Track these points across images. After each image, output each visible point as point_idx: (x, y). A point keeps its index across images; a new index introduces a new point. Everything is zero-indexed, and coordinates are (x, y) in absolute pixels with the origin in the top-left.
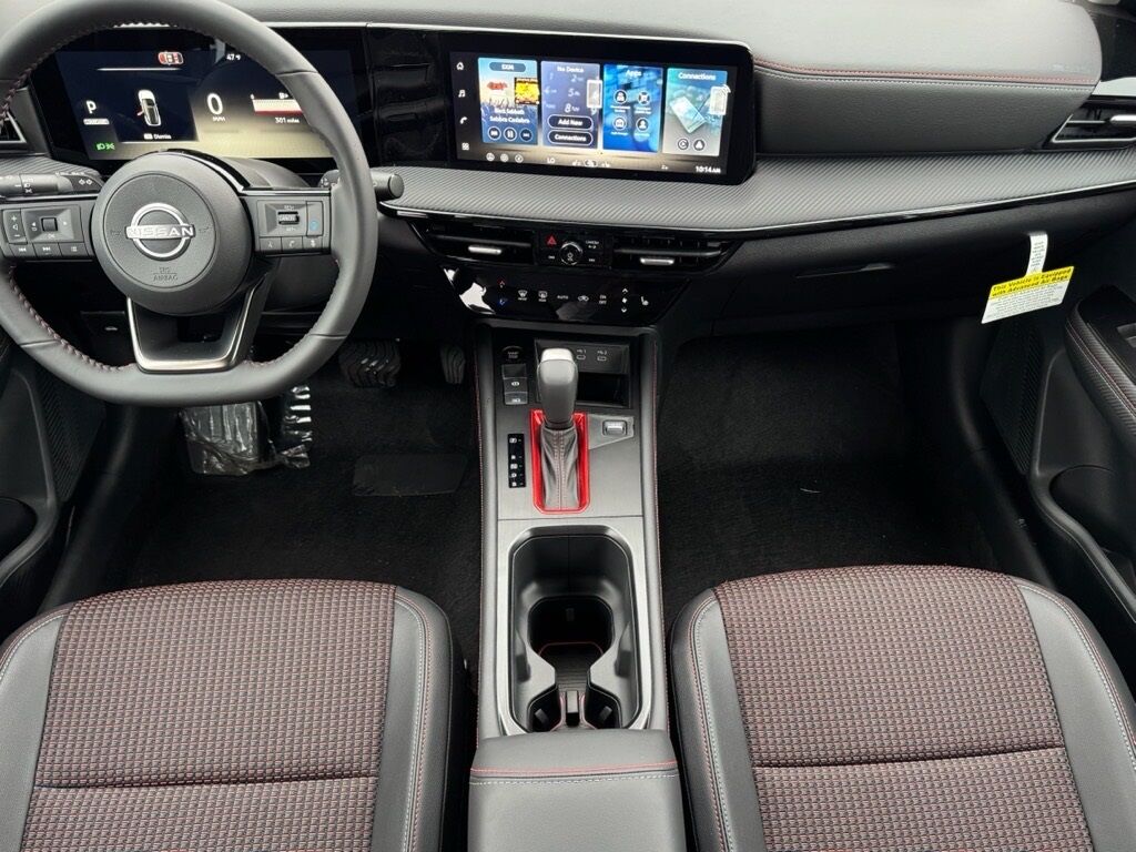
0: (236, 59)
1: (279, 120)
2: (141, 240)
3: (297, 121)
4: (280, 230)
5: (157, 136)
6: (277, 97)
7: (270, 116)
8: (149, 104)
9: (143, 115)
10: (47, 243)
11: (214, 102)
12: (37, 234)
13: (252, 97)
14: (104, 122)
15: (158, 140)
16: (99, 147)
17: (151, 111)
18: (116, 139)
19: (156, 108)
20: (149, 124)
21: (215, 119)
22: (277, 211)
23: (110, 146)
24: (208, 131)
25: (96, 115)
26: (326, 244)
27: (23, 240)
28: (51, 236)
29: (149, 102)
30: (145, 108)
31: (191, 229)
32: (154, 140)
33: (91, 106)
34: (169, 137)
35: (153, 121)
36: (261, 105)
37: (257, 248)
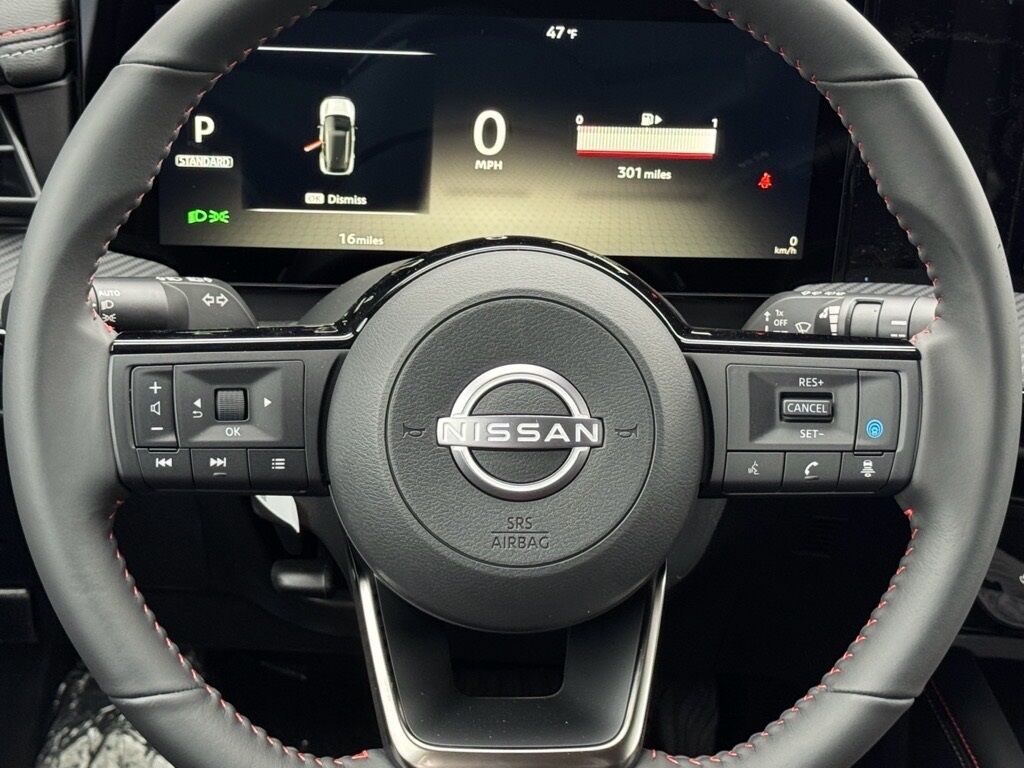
0: (565, 35)
1: (626, 172)
2: (471, 449)
3: (667, 175)
4: (780, 436)
5: (334, 199)
6: (636, 122)
7: (610, 160)
8: (337, 128)
9: (318, 150)
10: (218, 449)
11: (490, 127)
12: (204, 425)
13: (580, 119)
14: (224, 162)
15: (337, 207)
16: (193, 217)
17: (338, 145)
18: (239, 201)
19: (351, 137)
20: (325, 170)
21: (479, 164)
22: (778, 392)
23: (220, 217)
24: (457, 192)
25: (210, 146)
26: (897, 471)
27: (171, 438)
28: (233, 433)
29: (340, 122)
30: (326, 133)
31: (596, 427)
32: (326, 206)
33: (204, 126)
34: (363, 201)
35: (337, 164)
36: (592, 138)
37: (717, 474)
